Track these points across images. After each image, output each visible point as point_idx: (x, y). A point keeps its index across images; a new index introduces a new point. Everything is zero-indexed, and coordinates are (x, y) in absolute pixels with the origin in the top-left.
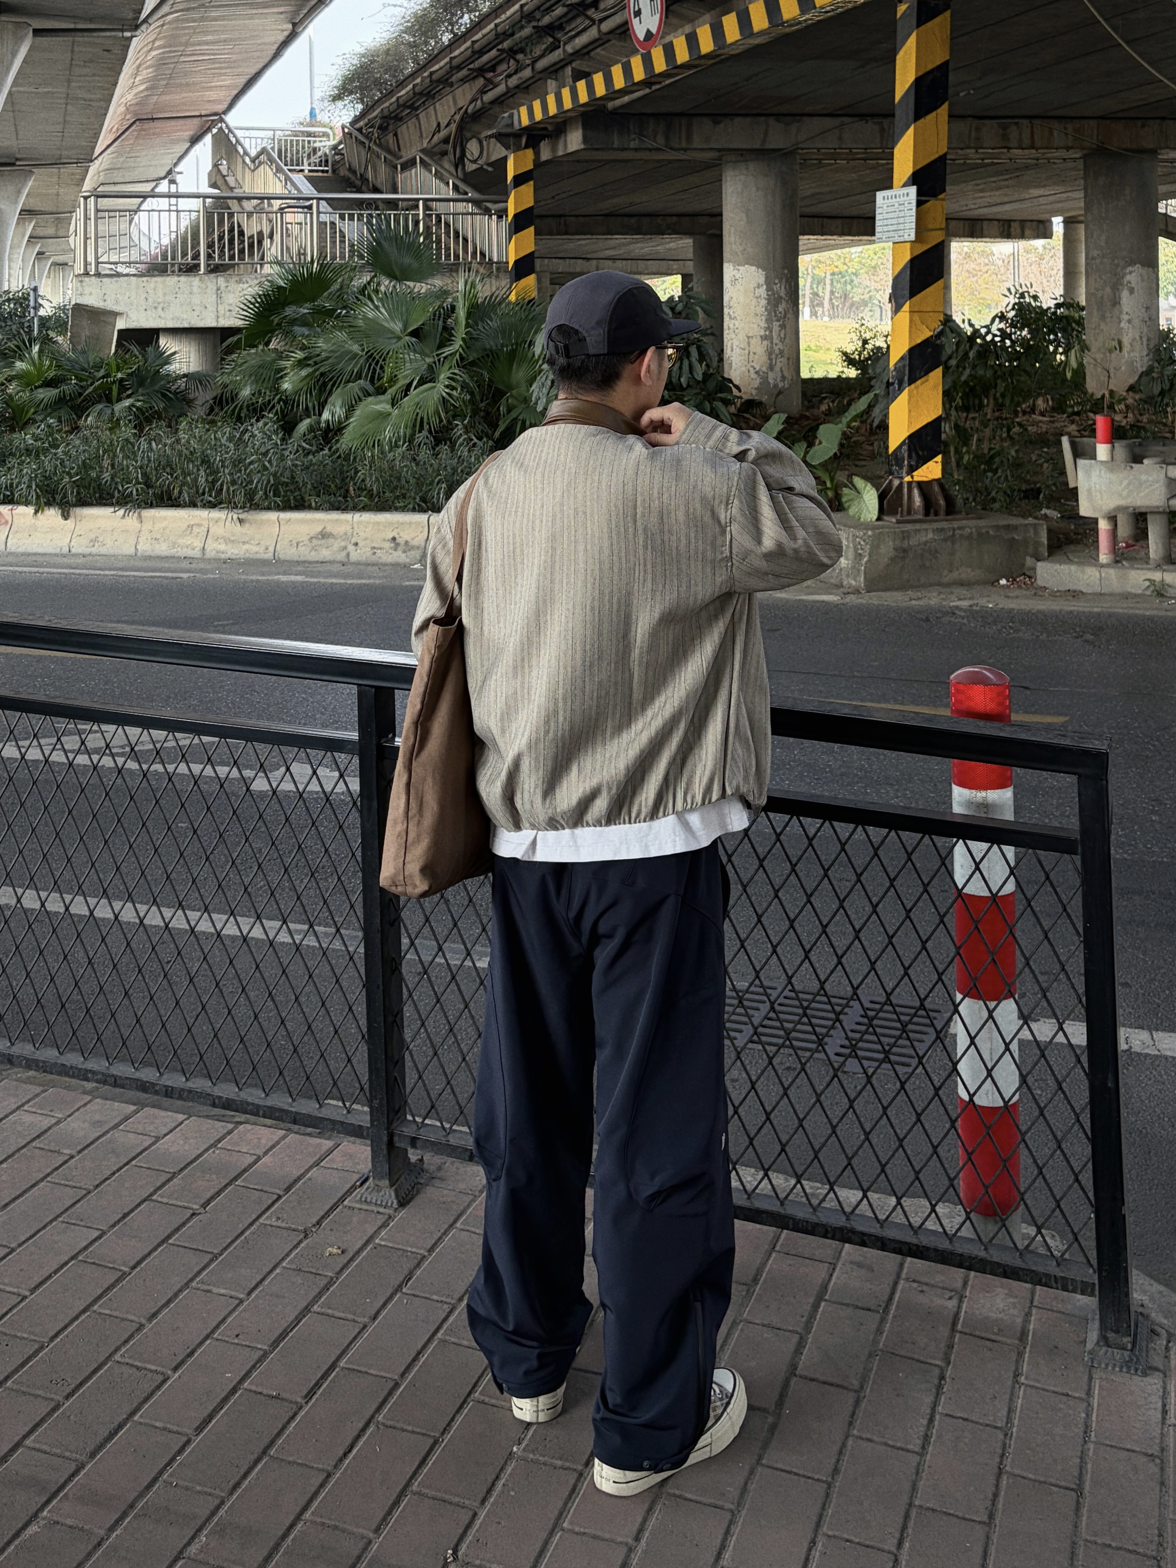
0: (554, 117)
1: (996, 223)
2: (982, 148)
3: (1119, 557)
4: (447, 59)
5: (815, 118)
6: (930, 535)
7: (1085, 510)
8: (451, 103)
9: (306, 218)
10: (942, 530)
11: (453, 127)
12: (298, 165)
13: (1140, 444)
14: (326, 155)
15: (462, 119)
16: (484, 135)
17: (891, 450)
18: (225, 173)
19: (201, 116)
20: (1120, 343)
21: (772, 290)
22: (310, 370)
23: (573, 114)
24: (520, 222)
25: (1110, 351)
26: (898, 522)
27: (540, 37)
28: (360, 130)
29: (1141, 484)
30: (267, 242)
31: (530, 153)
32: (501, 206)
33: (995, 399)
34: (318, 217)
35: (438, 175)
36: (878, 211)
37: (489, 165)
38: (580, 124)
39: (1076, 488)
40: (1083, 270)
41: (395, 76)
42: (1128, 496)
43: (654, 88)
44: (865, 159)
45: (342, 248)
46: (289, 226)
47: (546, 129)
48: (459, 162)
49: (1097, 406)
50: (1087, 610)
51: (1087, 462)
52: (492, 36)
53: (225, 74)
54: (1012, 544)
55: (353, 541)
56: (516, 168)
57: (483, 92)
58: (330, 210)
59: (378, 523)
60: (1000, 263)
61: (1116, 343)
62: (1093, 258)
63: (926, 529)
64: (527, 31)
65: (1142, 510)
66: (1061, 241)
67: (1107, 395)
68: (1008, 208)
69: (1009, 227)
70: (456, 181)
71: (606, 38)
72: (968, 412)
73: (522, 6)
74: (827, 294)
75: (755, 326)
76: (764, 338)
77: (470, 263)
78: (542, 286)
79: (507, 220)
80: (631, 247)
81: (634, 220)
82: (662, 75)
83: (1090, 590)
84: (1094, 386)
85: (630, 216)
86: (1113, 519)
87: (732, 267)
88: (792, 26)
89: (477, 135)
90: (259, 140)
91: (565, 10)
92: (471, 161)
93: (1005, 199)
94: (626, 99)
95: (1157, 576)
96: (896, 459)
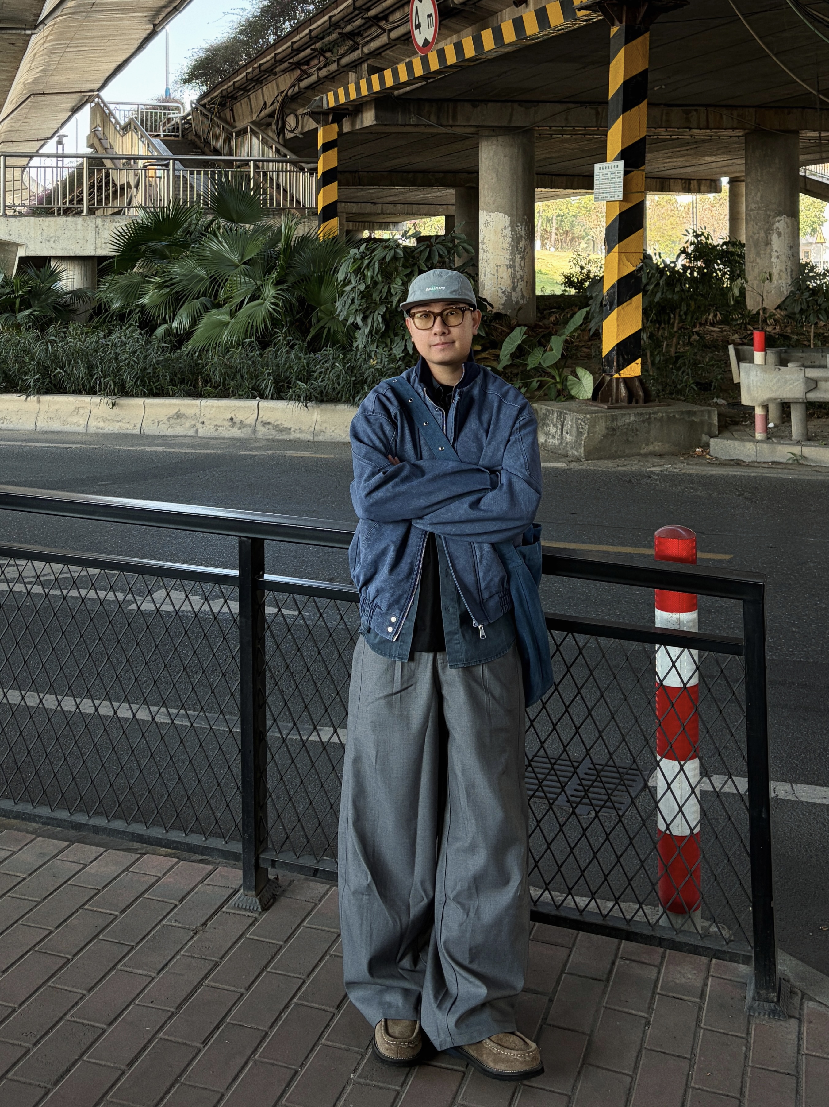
0: (354, 100)
2: (670, 127)
3: (770, 435)
4: (273, 55)
5: (548, 104)
6: (632, 418)
7: (746, 400)
8: (275, 86)
9: (164, 174)
10: (641, 414)
11: (277, 106)
12: (155, 131)
13: (786, 352)
14: (177, 123)
15: (283, 100)
16: (299, 112)
17: (603, 354)
18: (100, 136)
19: (81, 92)
20: (770, 275)
21: (515, 230)
22: (167, 290)
23: (369, 99)
24: (327, 178)
25: (763, 281)
26: (609, 408)
27: (344, 41)
28: (204, 106)
29: (786, 382)
30: (133, 191)
31: (335, 126)
32: (312, 166)
33: (680, 316)
34: (173, 173)
35: (264, 141)
36: (595, 177)
37: (302, 134)
38: (373, 107)
39: (739, 383)
40: (744, 217)
41: (231, 66)
42: (777, 391)
43: (430, 81)
44: (585, 135)
45: (192, 195)
46: (151, 179)
47: (347, 109)
48: (281, 131)
49: (753, 320)
50: (746, 474)
51: (747, 365)
52: (307, 39)
53: (99, 62)
54: (692, 423)
55: (201, 420)
56: (324, 138)
57: (300, 80)
58: (182, 168)
59: (218, 407)
61: (767, 275)
62: (752, 210)
63: (629, 414)
64: (334, 36)
65: (786, 401)
66: (728, 194)
67: (761, 312)
68: (689, 169)
69: (690, 184)
70: (278, 146)
71: (393, 43)
72: (660, 325)
73: (331, 17)
74: (554, 231)
75: (502, 257)
76: (509, 267)
77: (289, 208)
78: (341, 224)
79: (317, 176)
80: (408, 195)
81: (411, 175)
82: (435, 72)
83: (747, 460)
84: (751, 304)
85: (408, 172)
86: (766, 407)
87: (485, 213)
88: (533, 39)
89: (294, 112)
90: (126, 113)
91: (363, 21)
92: (289, 131)
93: (687, 165)
94: (408, 89)
95: (797, 450)
96: (608, 361)
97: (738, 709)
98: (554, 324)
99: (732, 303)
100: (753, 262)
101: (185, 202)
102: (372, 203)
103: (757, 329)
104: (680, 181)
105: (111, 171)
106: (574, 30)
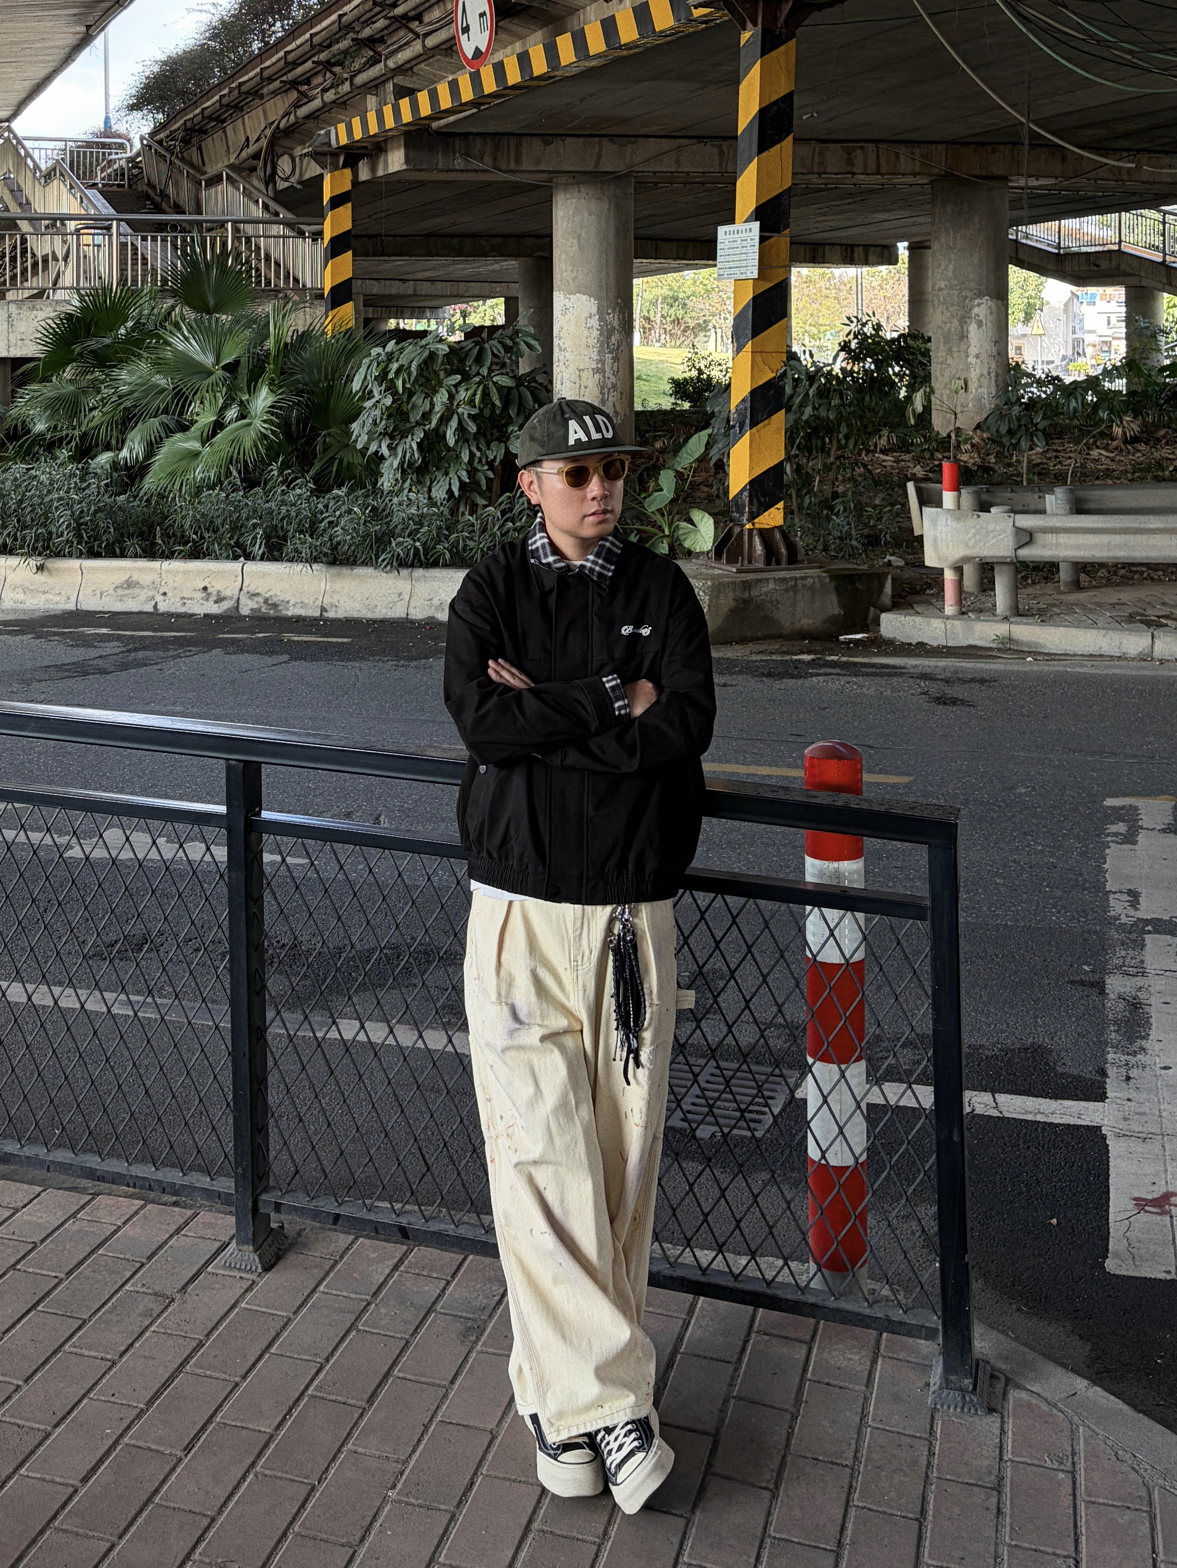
0: (375, 136)
2: (826, 173)
3: (964, 608)
4: (258, 70)
5: (651, 139)
6: (772, 585)
7: (931, 560)
8: (261, 114)
9: (104, 240)
10: (783, 580)
11: (264, 142)
12: (91, 178)
13: (988, 491)
14: (122, 168)
15: (273, 134)
16: (297, 152)
17: (731, 496)
18: (12, 187)
20: (966, 381)
21: (604, 320)
23: (394, 133)
24: (337, 246)
25: (956, 391)
26: (739, 571)
27: (360, 48)
28: (160, 142)
29: (988, 534)
30: (61, 264)
31: (348, 172)
32: (315, 228)
33: (838, 440)
34: (118, 239)
35: (247, 194)
36: (718, 243)
37: (301, 183)
38: (402, 142)
39: (922, 536)
41: (199, 86)
42: (974, 547)
43: (482, 107)
44: (703, 183)
45: (144, 271)
46: (86, 248)
47: (365, 147)
48: (270, 180)
49: (942, 446)
51: (934, 510)
52: (307, 47)
53: (8, 79)
54: (856, 593)
55: (162, 590)
56: (332, 188)
57: (297, 105)
58: (130, 231)
59: (188, 572)
60: (843, 288)
61: (962, 382)
62: (940, 289)
63: (768, 579)
64: (345, 44)
65: (988, 560)
66: (906, 265)
67: (953, 436)
68: (851, 232)
69: (853, 252)
70: (266, 200)
71: (430, 54)
72: (810, 453)
73: (340, 16)
74: (658, 318)
75: (587, 358)
76: (596, 371)
77: (284, 289)
78: (357, 311)
79: (322, 243)
80: (451, 268)
81: (455, 241)
82: (492, 96)
83: (935, 643)
84: (940, 424)
85: (452, 236)
86: (959, 569)
87: (562, 296)
88: (630, 49)
89: (289, 151)
90: (49, 152)
91: (387, 22)
92: (283, 179)
93: (849, 224)
94: (452, 119)
95: (1002, 629)
96: (737, 504)
97: (920, 991)
98: (660, 453)
99: (912, 422)
100: (941, 363)
101: (135, 281)
102: (400, 280)
103: (948, 458)
104: (838, 247)
105: (28, 237)
106: (690, 35)
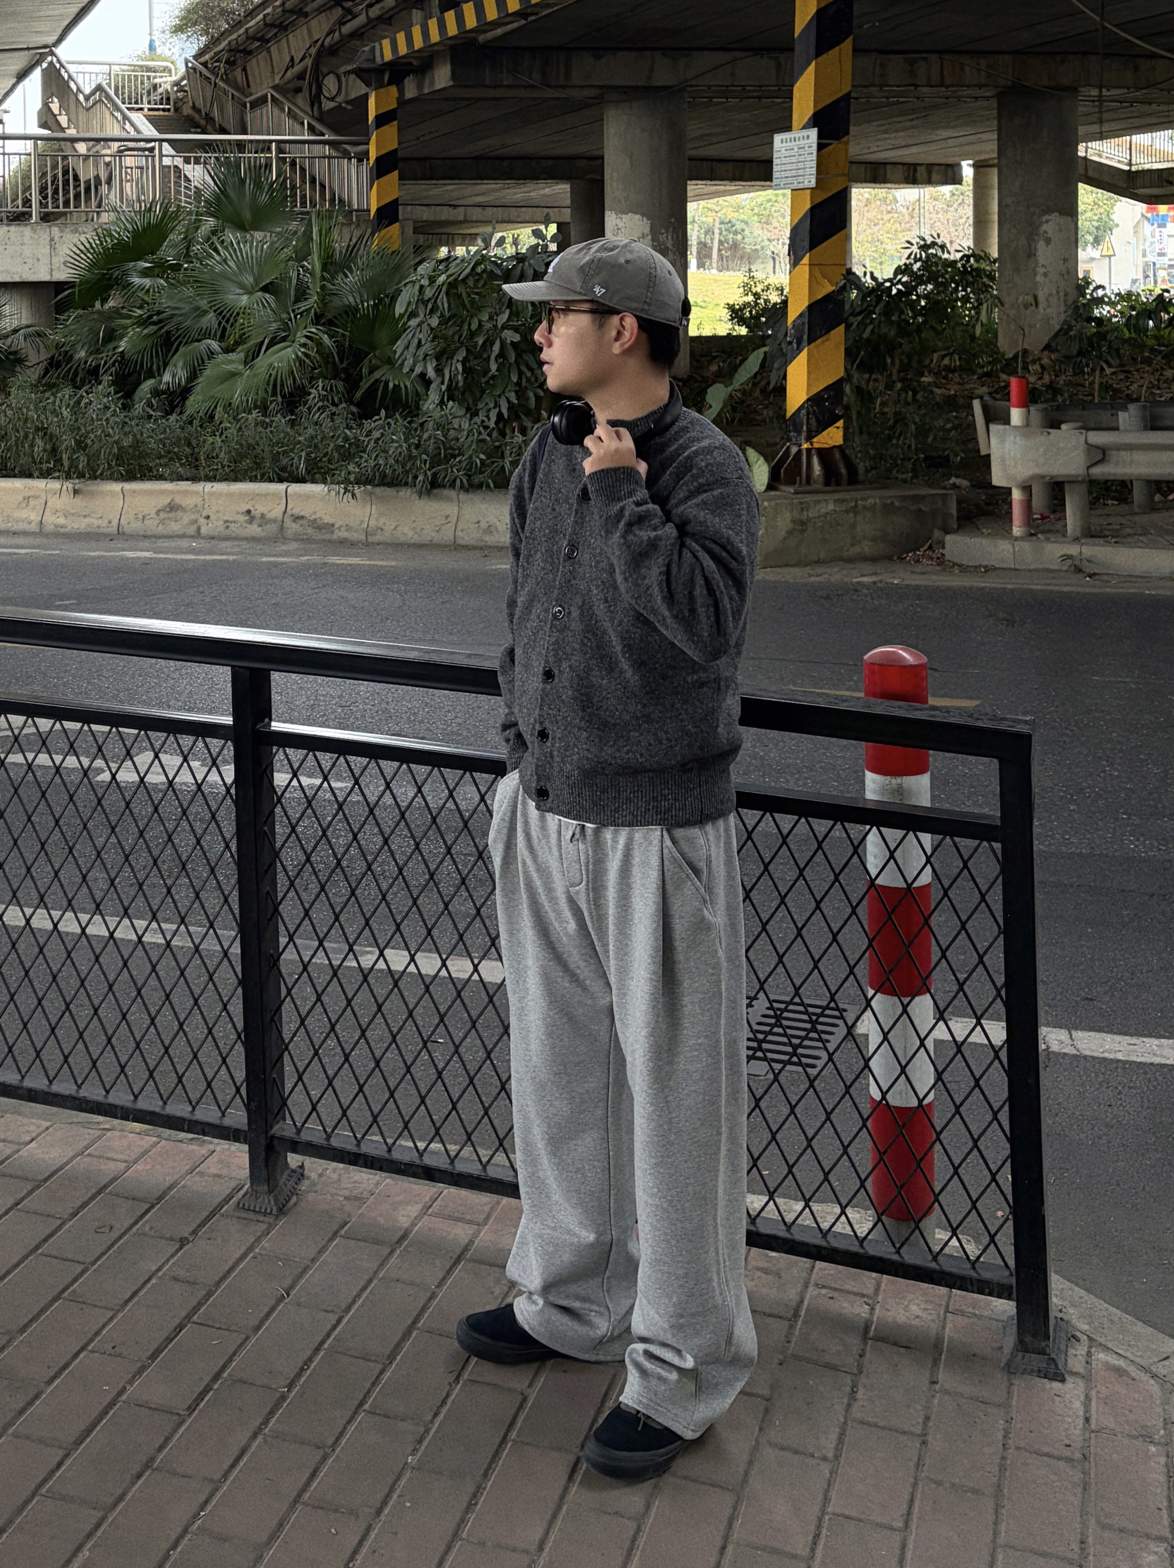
0: (419, 51)
1: (900, 167)
2: (887, 86)
3: (1034, 530)
5: (704, 53)
6: (831, 507)
7: (998, 478)
8: (306, 32)
9: (147, 161)
10: (844, 501)
11: (309, 62)
12: (136, 103)
13: (1057, 408)
14: (167, 92)
15: (319, 53)
16: (342, 70)
17: (789, 414)
18: (56, 112)
19: (28, 49)
20: (1035, 298)
21: (658, 241)
22: (155, 328)
23: (440, 48)
24: (383, 166)
25: (1026, 306)
26: (796, 493)
28: (205, 64)
29: (1059, 451)
30: (104, 188)
31: (394, 89)
32: (360, 148)
33: (901, 359)
34: (161, 161)
35: (292, 115)
36: (775, 155)
37: (348, 103)
38: (448, 59)
39: (989, 456)
40: (995, 218)
41: (243, 6)
42: (1045, 465)
43: (530, 19)
44: (757, 98)
46: (129, 170)
47: (411, 64)
48: (315, 99)
49: (1010, 367)
50: (999, 586)
51: (1001, 427)
53: (54, 3)
54: (919, 515)
55: (205, 514)
56: (377, 107)
57: (341, 23)
58: (173, 152)
59: (229, 495)
60: (905, 211)
61: (1030, 299)
62: (1007, 206)
63: (826, 501)
65: (1059, 479)
66: (971, 185)
67: (1021, 355)
68: (914, 150)
69: (915, 171)
70: (312, 121)
72: (871, 373)
74: (716, 245)
77: (330, 211)
78: (404, 234)
79: (368, 164)
80: (502, 193)
81: (506, 163)
82: (537, 6)
83: (1001, 565)
84: (1006, 344)
85: (502, 158)
86: (1028, 489)
87: (614, 215)
89: (335, 70)
90: (93, 76)
92: (328, 99)
94: (500, 31)
95: (1075, 550)
96: (794, 424)
98: (716, 375)
100: (1008, 283)
102: (450, 206)
103: (1014, 375)
105: (70, 158)
